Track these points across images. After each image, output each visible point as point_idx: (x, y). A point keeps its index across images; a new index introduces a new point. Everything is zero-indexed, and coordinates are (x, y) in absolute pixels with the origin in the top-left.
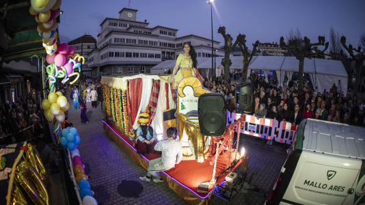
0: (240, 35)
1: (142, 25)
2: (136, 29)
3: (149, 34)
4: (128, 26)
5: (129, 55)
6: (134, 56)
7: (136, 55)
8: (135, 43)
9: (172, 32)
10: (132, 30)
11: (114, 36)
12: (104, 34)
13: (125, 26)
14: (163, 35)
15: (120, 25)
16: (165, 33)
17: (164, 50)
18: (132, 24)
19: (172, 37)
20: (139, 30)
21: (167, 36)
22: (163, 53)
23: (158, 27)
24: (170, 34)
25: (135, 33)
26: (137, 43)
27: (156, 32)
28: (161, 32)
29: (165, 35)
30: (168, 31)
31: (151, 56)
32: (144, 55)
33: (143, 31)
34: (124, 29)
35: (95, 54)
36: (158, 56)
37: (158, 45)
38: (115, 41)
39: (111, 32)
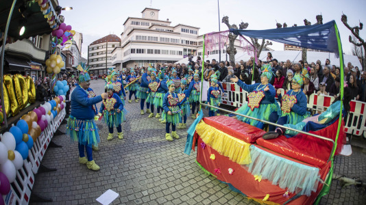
0: (242, 23)
1: (164, 24)
2: (158, 27)
3: (171, 32)
4: (150, 25)
5: (150, 51)
6: (156, 53)
7: (158, 52)
9: (194, 30)
10: (154, 28)
11: (135, 34)
12: (127, 33)
13: (148, 24)
14: (185, 33)
15: (142, 24)
16: (187, 31)
17: (185, 47)
18: (154, 22)
19: (194, 35)
20: (160, 28)
21: (189, 34)
22: (185, 50)
23: (179, 25)
24: (192, 32)
25: (157, 31)
26: (159, 41)
27: (178, 30)
28: (183, 30)
29: (187, 33)
30: (190, 29)
31: (173, 53)
32: (166, 52)
33: (165, 29)
34: (147, 27)
35: (118, 52)
36: (180, 53)
37: (180, 43)
38: (137, 38)
39: (133, 30)
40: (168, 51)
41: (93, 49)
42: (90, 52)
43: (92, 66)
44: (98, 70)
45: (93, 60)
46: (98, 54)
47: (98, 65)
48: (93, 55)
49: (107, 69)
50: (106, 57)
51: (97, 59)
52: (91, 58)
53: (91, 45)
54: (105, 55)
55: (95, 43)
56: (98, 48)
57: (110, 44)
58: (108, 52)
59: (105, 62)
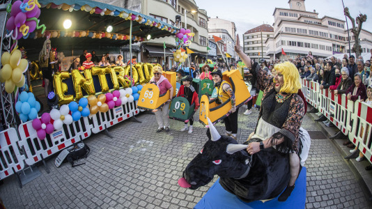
1: (312, 15)
2: (306, 19)
3: (319, 25)
4: (299, 16)
5: (300, 44)
7: (307, 45)
9: (341, 23)
10: (302, 20)
11: (284, 25)
12: (277, 24)
13: (296, 16)
14: (332, 26)
15: (291, 15)
16: (334, 24)
17: (334, 43)
18: (304, 14)
19: (341, 29)
20: (309, 20)
21: (336, 27)
22: (334, 45)
23: (325, 17)
24: (339, 25)
25: (305, 23)
26: (308, 33)
27: (325, 23)
28: (330, 23)
29: (334, 27)
30: (336, 22)
31: (322, 47)
32: (315, 46)
33: (313, 21)
34: (295, 19)
35: (270, 42)
36: (329, 48)
37: (329, 37)
38: (286, 30)
39: (281, 21)
40: (317, 45)
41: (248, 38)
42: (245, 41)
43: (249, 54)
45: (248, 49)
46: (253, 42)
47: (254, 54)
48: (248, 43)
50: (262, 47)
51: (253, 48)
52: (246, 46)
53: (246, 33)
54: (260, 45)
55: (249, 32)
56: (253, 37)
57: (265, 34)
58: (264, 42)
59: (261, 51)
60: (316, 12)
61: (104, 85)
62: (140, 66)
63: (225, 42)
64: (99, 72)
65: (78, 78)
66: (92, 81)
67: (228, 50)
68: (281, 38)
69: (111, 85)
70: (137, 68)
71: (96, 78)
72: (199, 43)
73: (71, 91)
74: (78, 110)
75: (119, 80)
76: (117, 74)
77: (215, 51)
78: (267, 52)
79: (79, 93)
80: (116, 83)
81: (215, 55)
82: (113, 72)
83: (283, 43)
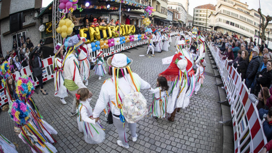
1: (244, 6)
2: (239, 7)
3: (248, 13)
4: (234, 4)
5: (232, 24)
7: (237, 26)
8: (238, 16)
10: (236, 7)
11: (222, 8)
12: (218, 6)
13: (232, 3)
14: (257, 17)
17: (257, 29)
18: (237, 3)
20: (241, 8)
22: (256, 31)
23: (253, 10)
25: (238, 10)
26: (239, 18)
27: (252, 13)
28: (255, 14)
31: (247, 30)
33: (244, 10)
34: (232, 5)
35: (212, 17)
36: (252, 32)
37: (254, 24)
38: (224, 12)
39: (221, 5)
40: (244, 28)
41: (197, 11)
42: (195, 13)
43: (196, 23)
44: (200, 27)
45: (197, 19)
46: (201, 15)
47: (200, 23)
48: (197, 15)
49: (206, 28)
51: (200, 19)
52: (195, 17)
53: (196, 8)
54: (205, 18)
55: (198, 7)
56: (201, 11)
57: (210, 11)
58: (208, 16)
59: (205, 22)
60: (247, 4)
61: (105, 35)
62: (123, 26)
63: (179, 12)
64: (103, 29)
65: (92, 31)
66: (99, 33)
67: (181, 17)
68: (219, 16)
69: (108, 35)
70: (122, 27)
71: (101, 31)
72: (160, 11)
73: (89, 37)
74: (95, 46)
75: (112, 33)
76: (112, 30)
77: (172, 18)
78: (209, 24)
79: (92, 39)
80: (111, 35)
81: (171, 20)
82: (109, 28)
83: (220, 20)
